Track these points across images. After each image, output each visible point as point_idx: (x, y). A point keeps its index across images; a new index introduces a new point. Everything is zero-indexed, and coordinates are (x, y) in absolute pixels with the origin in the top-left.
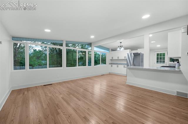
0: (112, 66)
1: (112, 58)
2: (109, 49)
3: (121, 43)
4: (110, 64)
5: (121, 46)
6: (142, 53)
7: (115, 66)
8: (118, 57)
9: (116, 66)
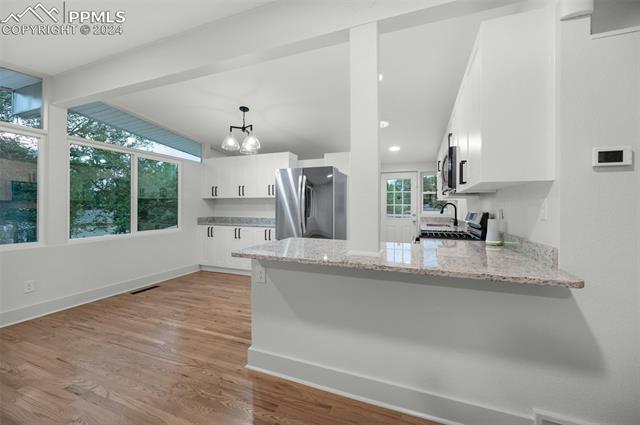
0: (210, 233)
1: (214, 190)
2: (200, 145)
3: (244, 109)
4: (201, 221)
5: (244, 129)
6: (340, 171)
7: (224, 232)
8: (241, 189)
9: (229, 230)
